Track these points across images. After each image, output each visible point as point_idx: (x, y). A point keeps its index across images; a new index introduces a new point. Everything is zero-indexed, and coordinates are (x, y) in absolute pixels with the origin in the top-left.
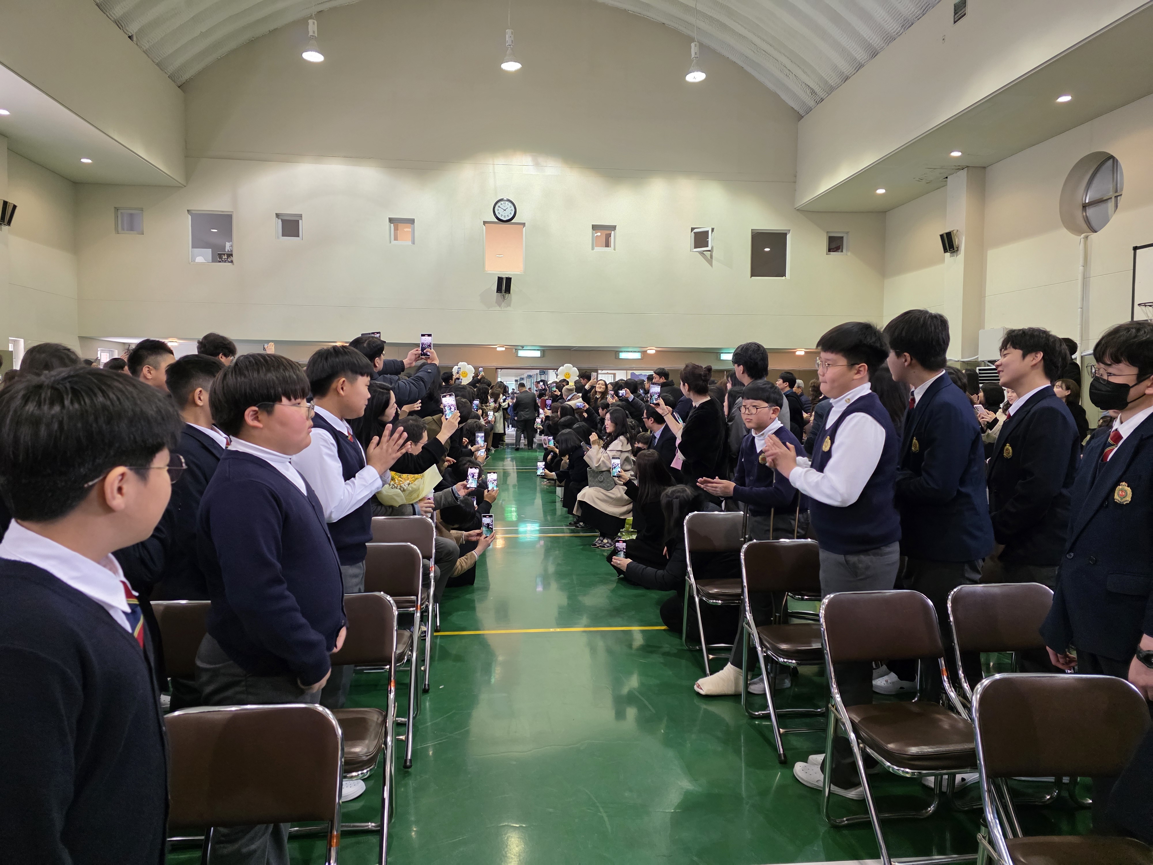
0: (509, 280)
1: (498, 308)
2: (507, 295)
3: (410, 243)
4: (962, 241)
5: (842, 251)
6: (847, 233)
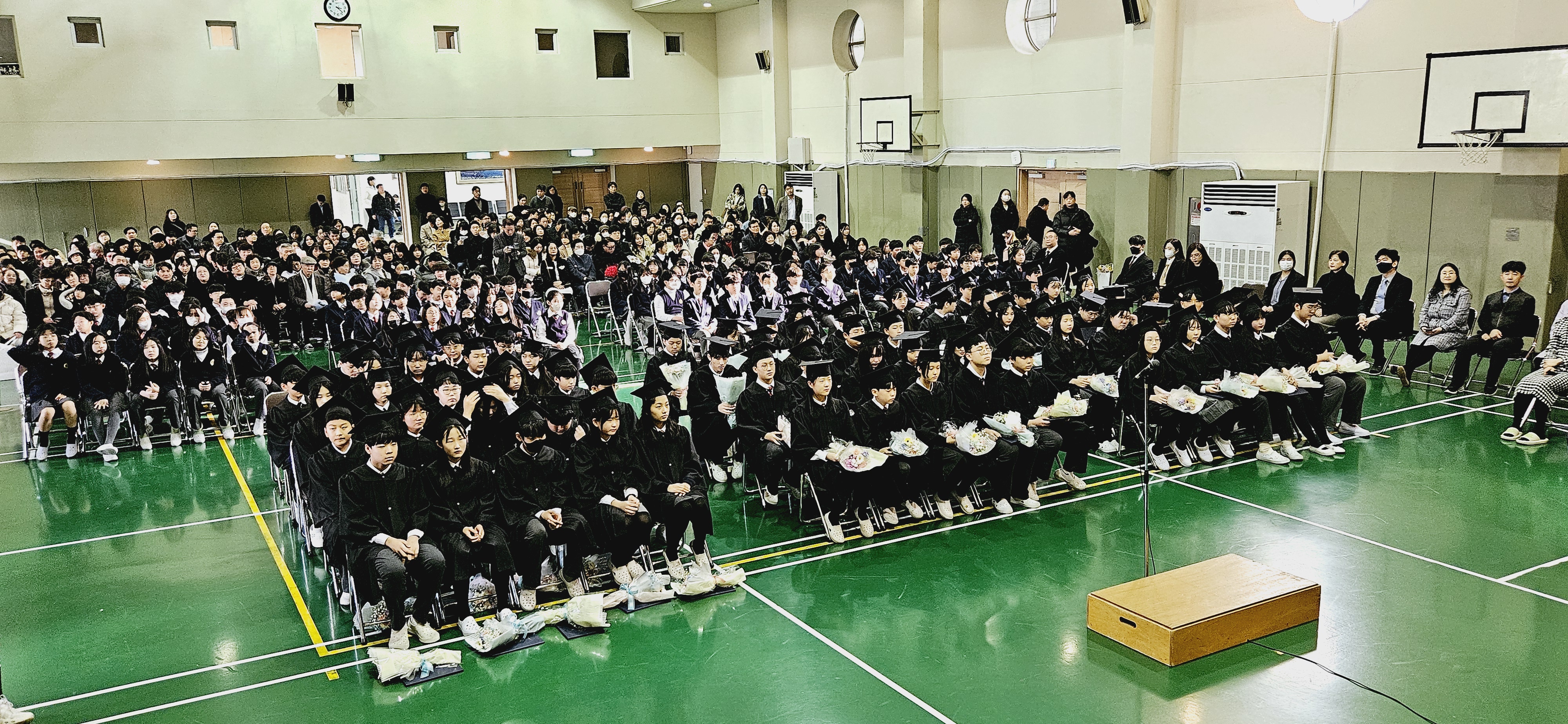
0: (350, 87)
1: (341, 116)
2: (350, 103)
3: (233, 48)
4: (772, 60)
5: (679, 51)
6: (682, 33)
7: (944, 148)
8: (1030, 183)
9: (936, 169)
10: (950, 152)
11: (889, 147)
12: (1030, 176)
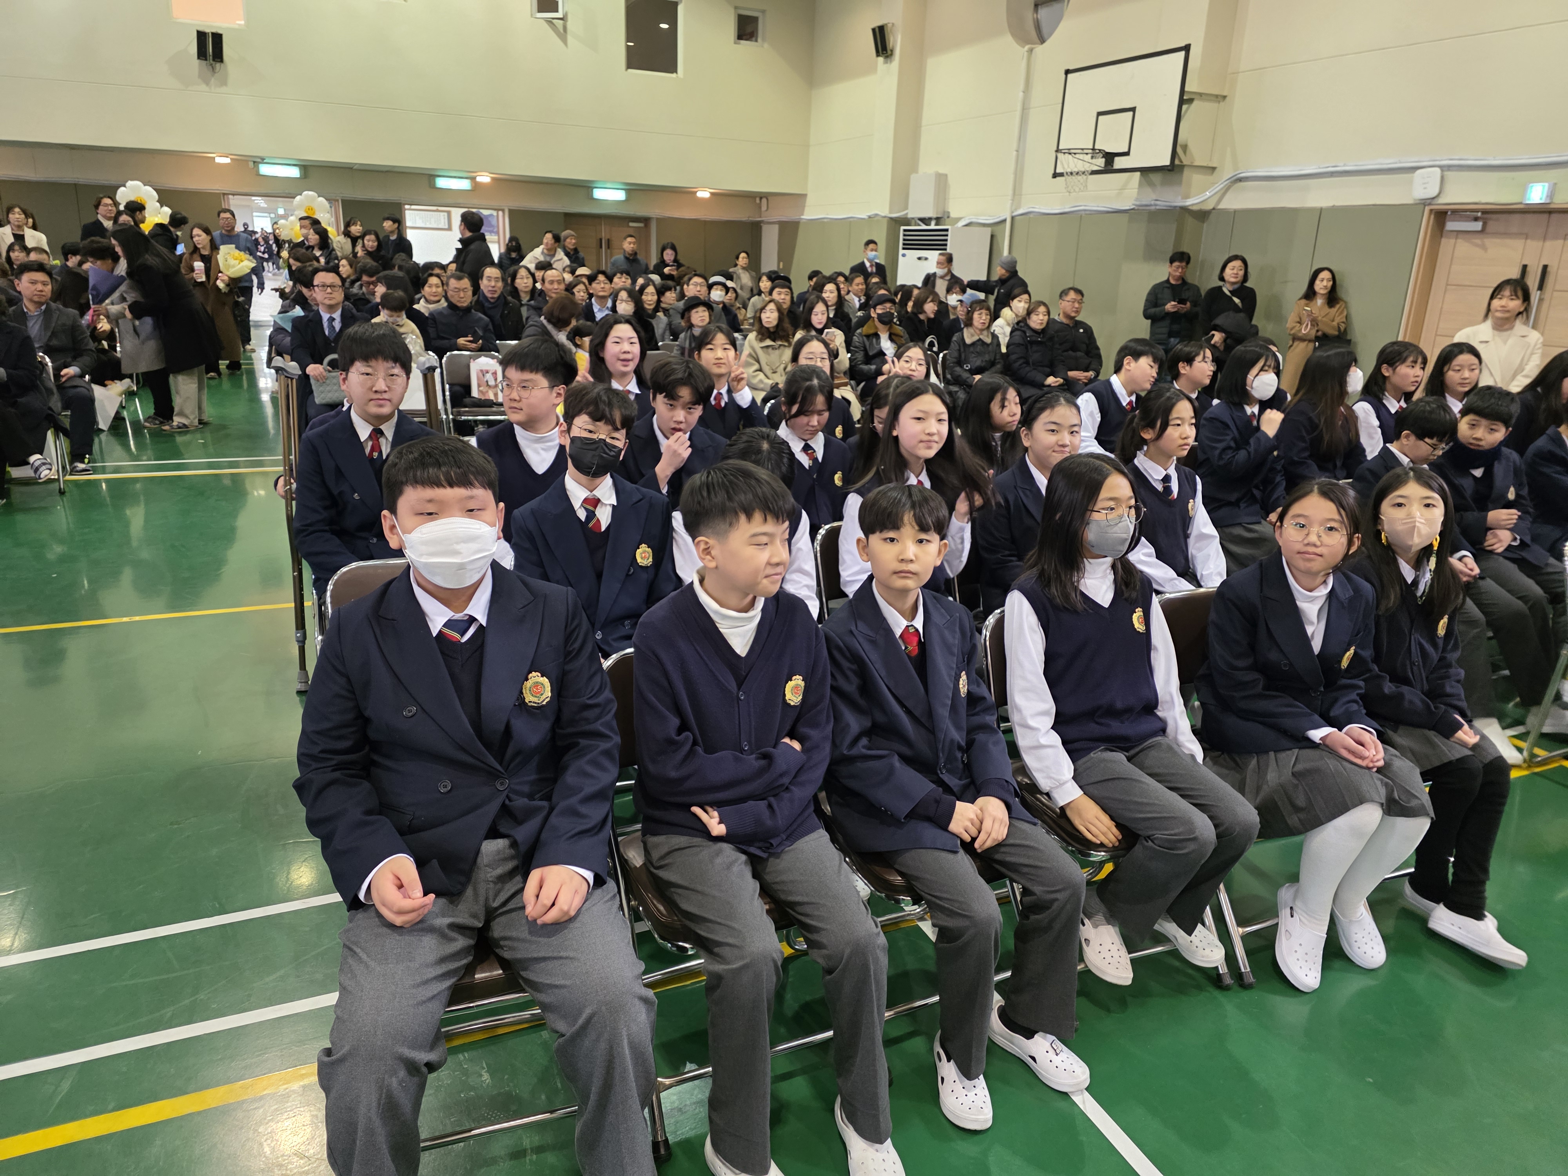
0: (217, 38)
1: (203, 87)
2: (218, 65)
4: (897, 41)
5: (756, 41)
6: (763, 12)
7: (1227, 173)
8: (1446, 244)
9: (1202, 215)
10: (1240, 180)
11: (1119, 163)
12: (1451, 226)
